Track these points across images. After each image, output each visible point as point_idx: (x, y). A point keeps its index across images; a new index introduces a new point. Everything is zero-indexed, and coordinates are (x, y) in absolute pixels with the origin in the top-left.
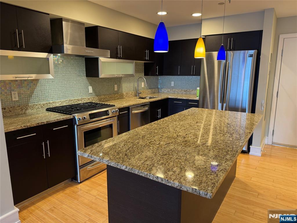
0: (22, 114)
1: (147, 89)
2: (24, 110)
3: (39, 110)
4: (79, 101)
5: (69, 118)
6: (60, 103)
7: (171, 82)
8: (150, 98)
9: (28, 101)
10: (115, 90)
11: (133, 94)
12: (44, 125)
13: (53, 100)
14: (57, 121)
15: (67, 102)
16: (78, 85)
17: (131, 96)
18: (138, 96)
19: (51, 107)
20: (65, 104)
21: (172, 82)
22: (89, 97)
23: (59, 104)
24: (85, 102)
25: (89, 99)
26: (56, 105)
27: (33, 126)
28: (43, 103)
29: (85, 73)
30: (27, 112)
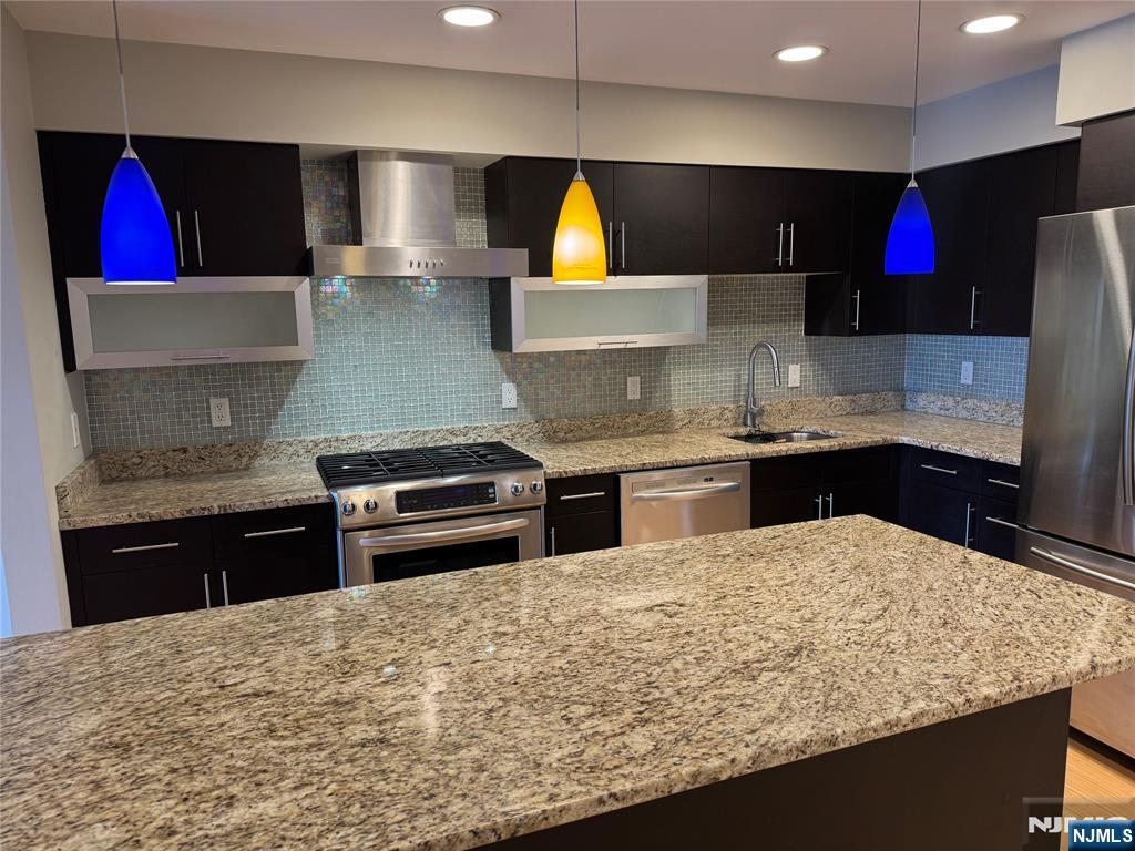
0: (237, 469)
1: (824, 394)
2: (246, 458)
3: (299, 460)
4: (456, 436)
5: (311, 502)
6: (379, 440)
7: (961, 363)
8: (814, 436)
9: (262, 430)
10: (630, 397)
11: (728, 414)
12: (211, 517)
13: (353, 430)
14: (262, 508)
15: (406, 437)
16: (457, 380)
17: (715, 423)
18: (749, 423)
19: (344, 452)
20: (396, 445)
21: (964, 364)
22: (498, 424)
23: (374, 444)
24: (480, 440)
25: (497, 429)
26: (364, 448)
27: (170, 517)
28: (312, 438)
29: (488, 334)
30: (257, 463)
